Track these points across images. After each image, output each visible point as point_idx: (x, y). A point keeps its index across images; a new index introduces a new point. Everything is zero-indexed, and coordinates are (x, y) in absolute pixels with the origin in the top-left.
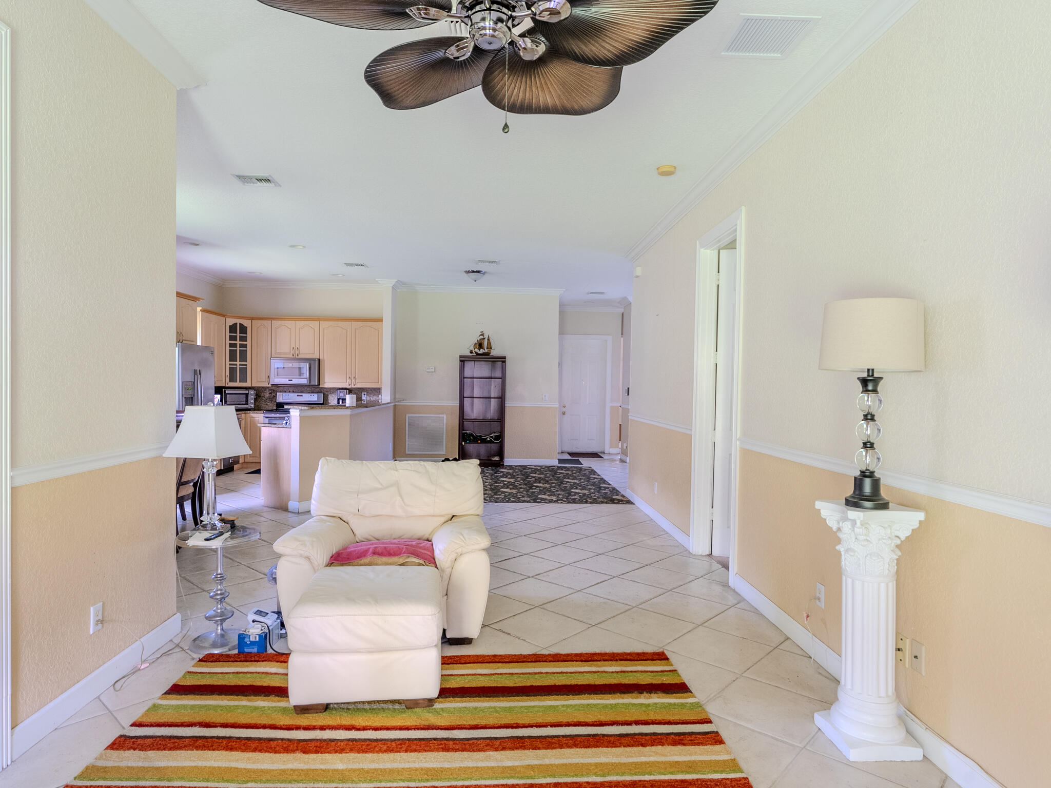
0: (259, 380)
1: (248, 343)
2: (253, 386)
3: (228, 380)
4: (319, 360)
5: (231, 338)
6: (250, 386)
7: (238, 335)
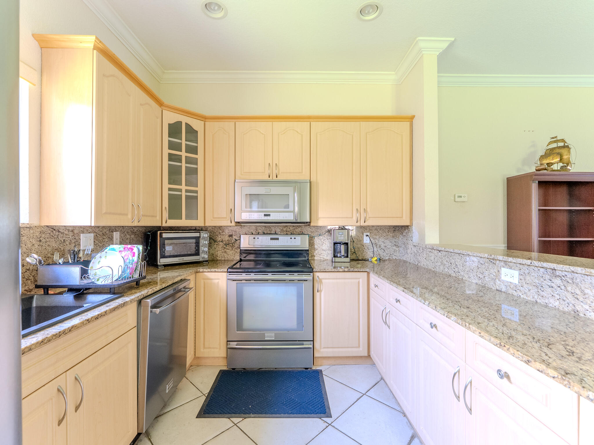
0: (215, 216)
1: (200, 156)
2: (207, 225)
3: (166, 215)
4: (310, 182)
5: (172, 146)
6: (202, 225)
7: (184, 142)
